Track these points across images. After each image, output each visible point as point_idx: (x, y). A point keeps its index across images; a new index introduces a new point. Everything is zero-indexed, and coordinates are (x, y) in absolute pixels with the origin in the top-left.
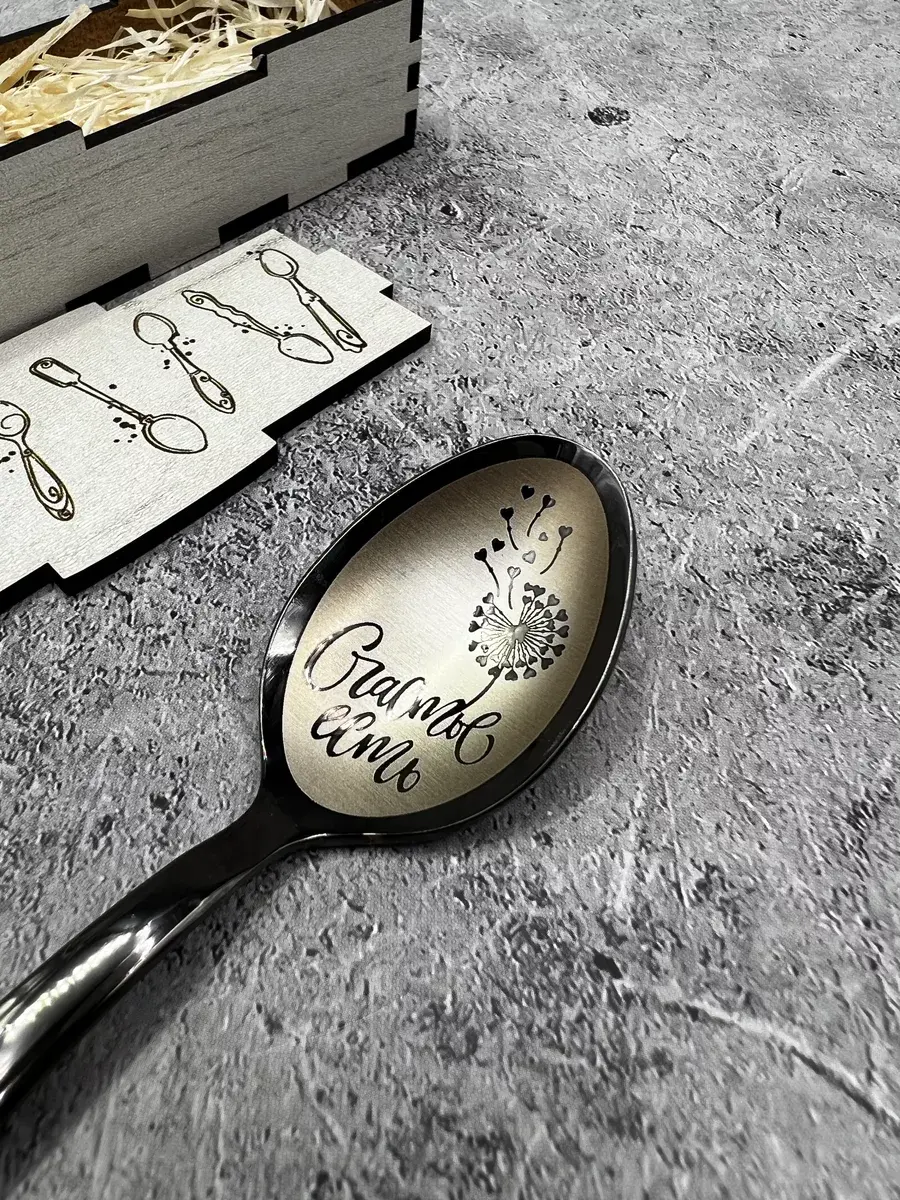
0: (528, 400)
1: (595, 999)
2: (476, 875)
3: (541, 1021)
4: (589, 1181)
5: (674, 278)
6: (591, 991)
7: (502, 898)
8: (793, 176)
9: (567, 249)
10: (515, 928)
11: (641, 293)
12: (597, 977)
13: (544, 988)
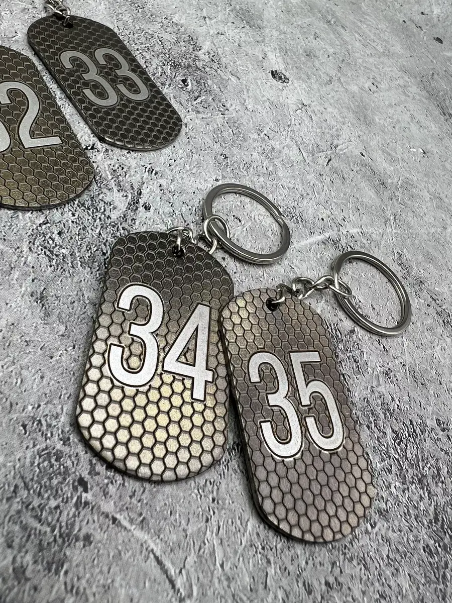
0: (178, 194)
1: (69, 499)
2: (38, 419)
3: (36, 503)
4: (22, 591)
5: (271, 168)
6: (69, 495)
7: (46, 435)
8: (344, 146)
9: (231, 131)
10: (45, 452)
11: (253, 168)
12: (75, 489)
13: (46, 487)
